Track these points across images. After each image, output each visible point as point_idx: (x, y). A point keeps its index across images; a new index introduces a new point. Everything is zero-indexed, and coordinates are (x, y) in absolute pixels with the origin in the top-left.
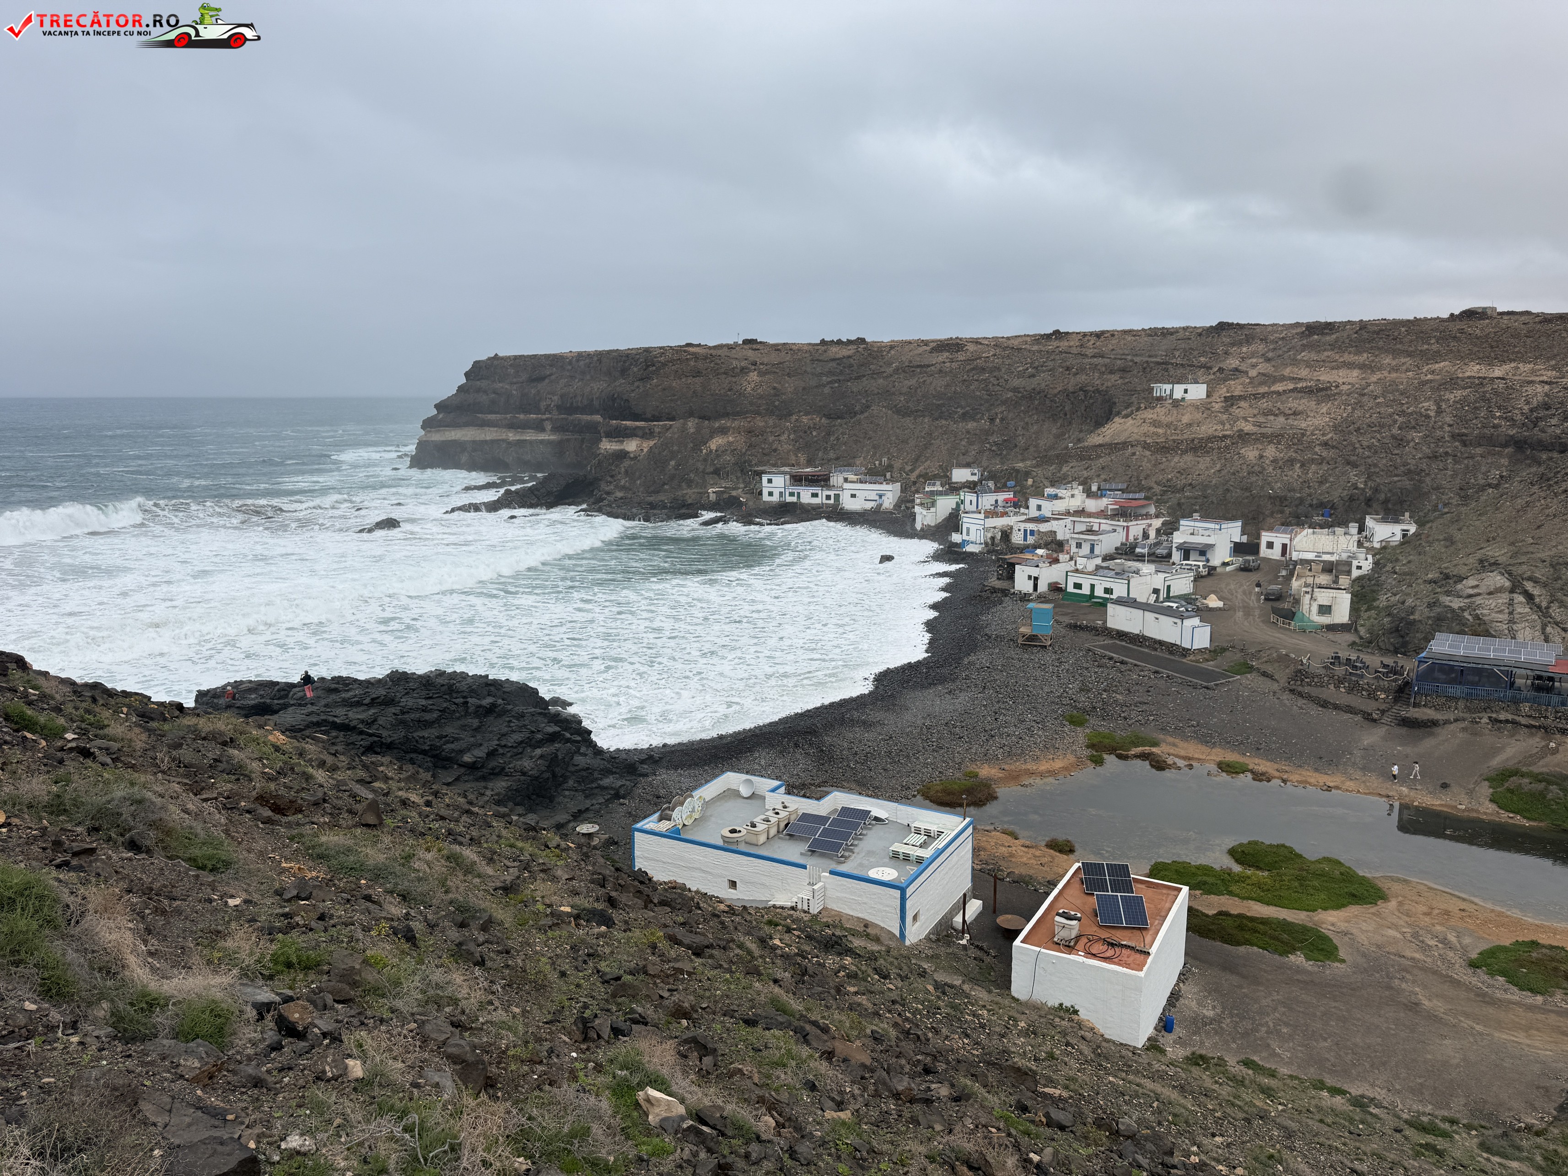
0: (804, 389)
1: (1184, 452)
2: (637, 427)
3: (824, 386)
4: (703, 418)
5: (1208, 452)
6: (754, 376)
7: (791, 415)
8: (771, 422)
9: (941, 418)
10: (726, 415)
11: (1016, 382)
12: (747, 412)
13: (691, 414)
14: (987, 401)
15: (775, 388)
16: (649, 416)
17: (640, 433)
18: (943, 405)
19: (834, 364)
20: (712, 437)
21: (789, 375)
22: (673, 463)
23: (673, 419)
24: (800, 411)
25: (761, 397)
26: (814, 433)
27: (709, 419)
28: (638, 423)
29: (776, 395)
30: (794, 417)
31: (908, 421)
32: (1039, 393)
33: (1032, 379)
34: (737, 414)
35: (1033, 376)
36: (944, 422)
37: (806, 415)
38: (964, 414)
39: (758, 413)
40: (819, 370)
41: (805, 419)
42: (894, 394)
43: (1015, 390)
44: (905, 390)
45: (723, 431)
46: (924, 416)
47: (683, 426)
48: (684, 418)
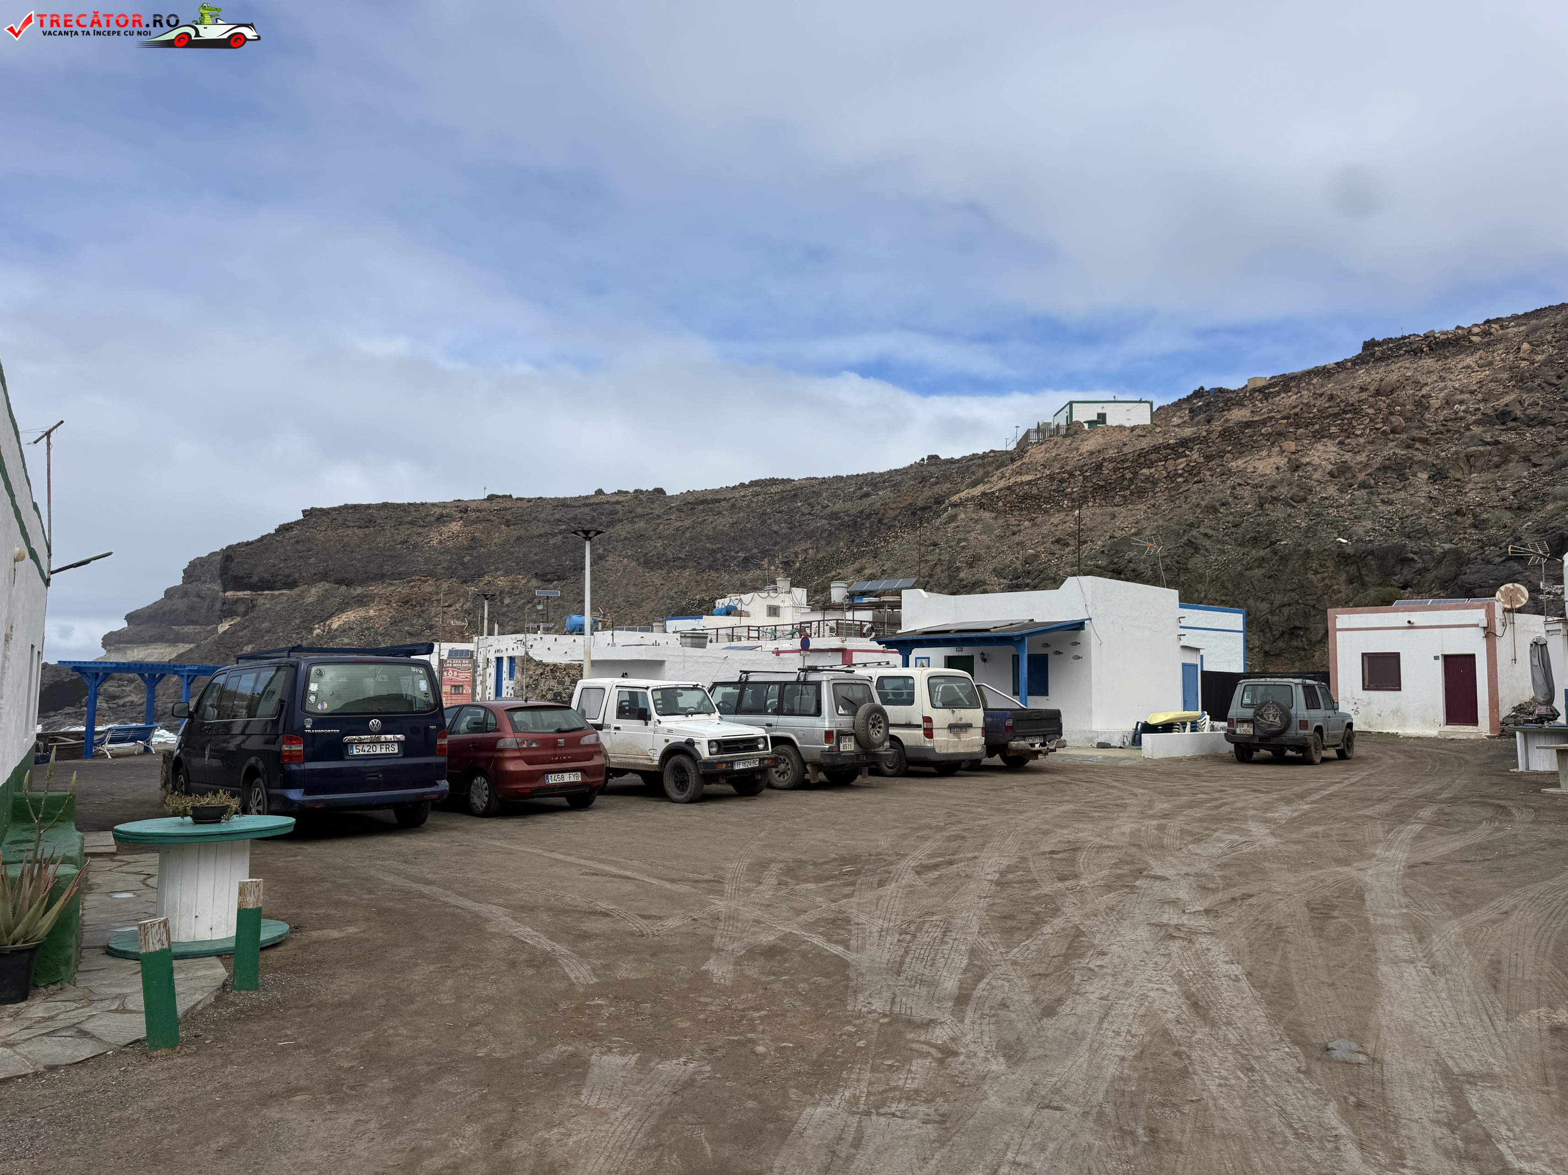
0: (519, 538)
1: (1081, 501)
2: (238, 601)
3: (554, 535)
4: (340, 582)
5: (1141, 493)
6: (455, 527)
7: (481, 575)
8: (445, 587)
9: (710, 567)
10: (380, 577)
11: (839, 506)
12: (415, 573)
13: (324, 576)
14: (785, 537)
15: (473, 539)
16: (255, 579)
17: (242, 609)
18: (720, 550)
19: (587, 510)
20: (342, 609)
21: (508, 523)
23: (291, 584)
24: (497, 569)
25: (447, 551)
26: (507, 601)
27: (349, 583)
28: (240, 594)
29: (471, 548)
30: (487, 578)
31: (656, 577)
32: (869, 516)
33: (864, 501)
34: (400, 576)
35: (867, 495)
36: (713, 574)
37: (507, 573)
38: (746, 560)
39: (431, 574)
40: (557, 516)
41: (502, 582)
42: (650, 539)
43: (834, 516)
44: (667, 533)
45: (362, 601)
46: (684, 568)
47: (301, 596)
48: (311, 582)
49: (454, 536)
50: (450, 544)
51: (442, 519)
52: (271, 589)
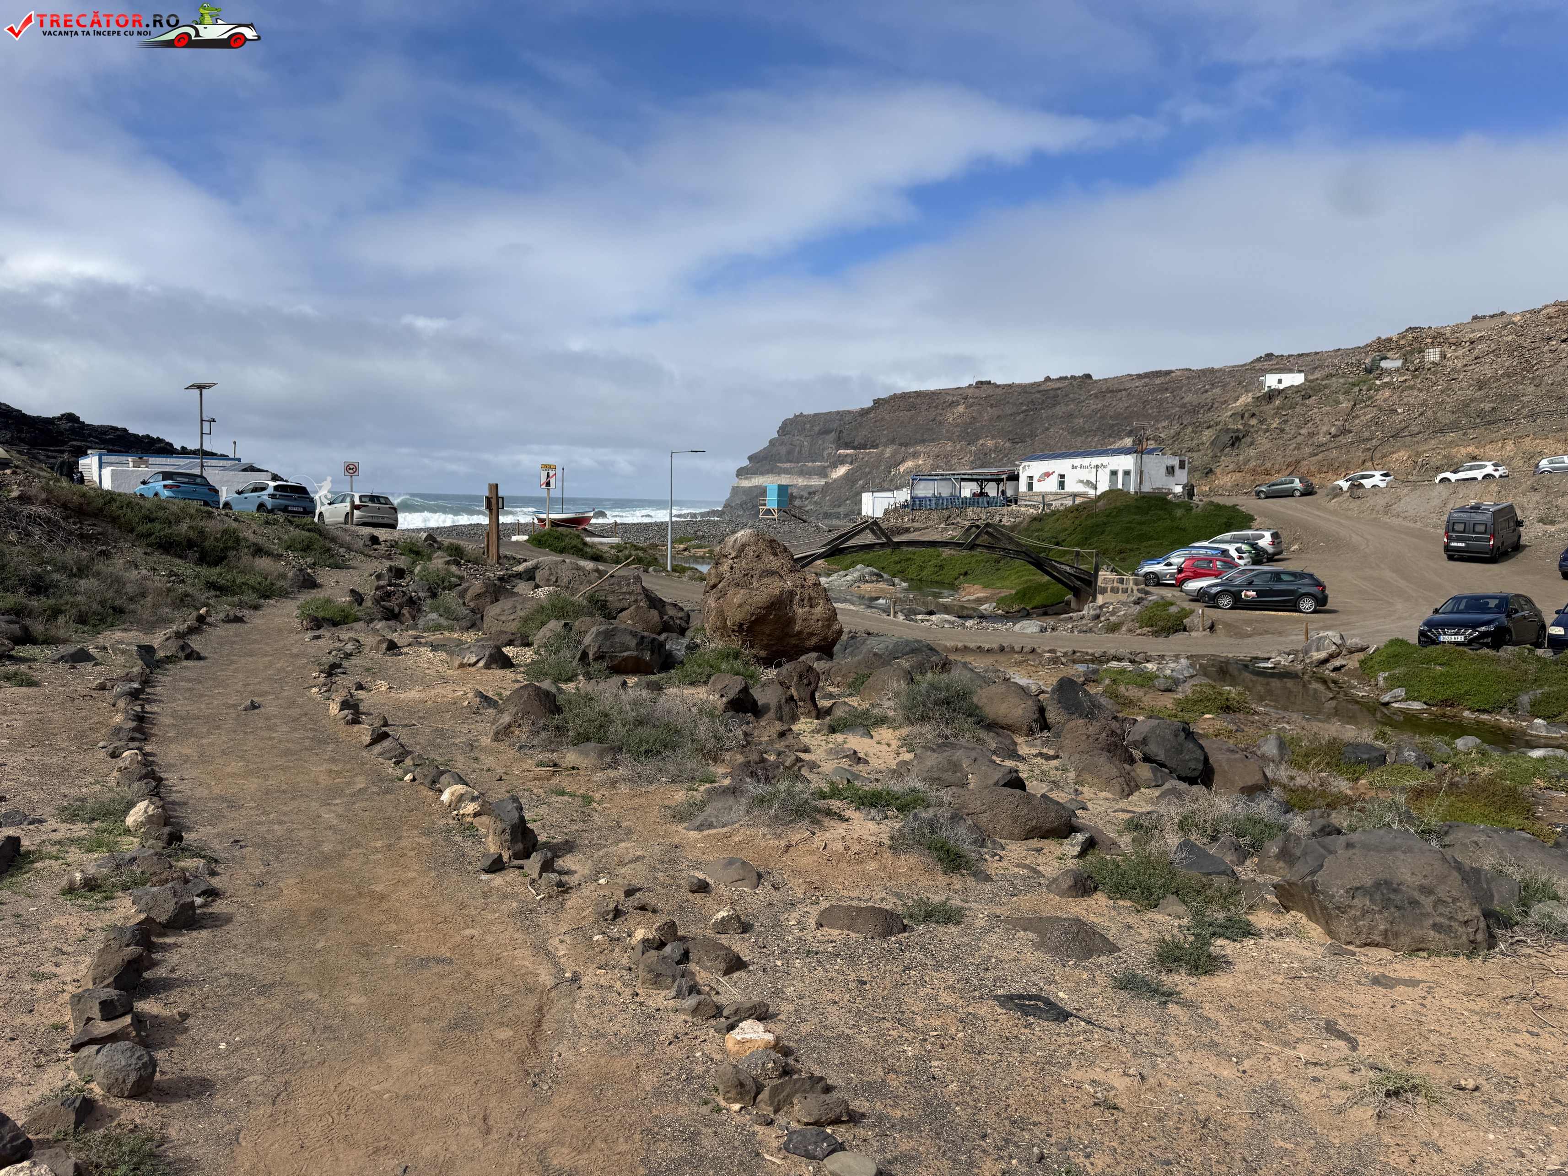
0: (999, 417)
2: (847, 455)
3: (1019, 414)
4: (901, 445)
6: (961, 409)
8: (958, 447)
10: (923, 441)
12: (941, 438)
13: (893, 441)
16: (856, 443)
17: (849, 460)
19: (1038, 395)
20: (903, 460)
21: (992, 406)
22: (861, 482)
23: (877, 445)
24: (987, 436)
25: (958, 425)
26: (994, 456)
27: (907, 446)
28: (848, 452)
29: (971, 423)
30: (981, 442)
34: (933, 440)
37: (993, 438)
39: (950, 439)
41: (990, 443)
45: (915, 455)
47: (882, 453)
48: (886, 445)
49: (961, 415)
50: (959, 421)
51: (953, 404)
52: (865, 448)
